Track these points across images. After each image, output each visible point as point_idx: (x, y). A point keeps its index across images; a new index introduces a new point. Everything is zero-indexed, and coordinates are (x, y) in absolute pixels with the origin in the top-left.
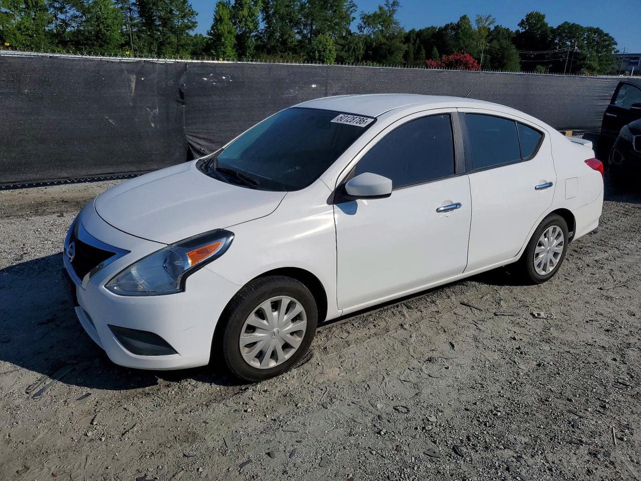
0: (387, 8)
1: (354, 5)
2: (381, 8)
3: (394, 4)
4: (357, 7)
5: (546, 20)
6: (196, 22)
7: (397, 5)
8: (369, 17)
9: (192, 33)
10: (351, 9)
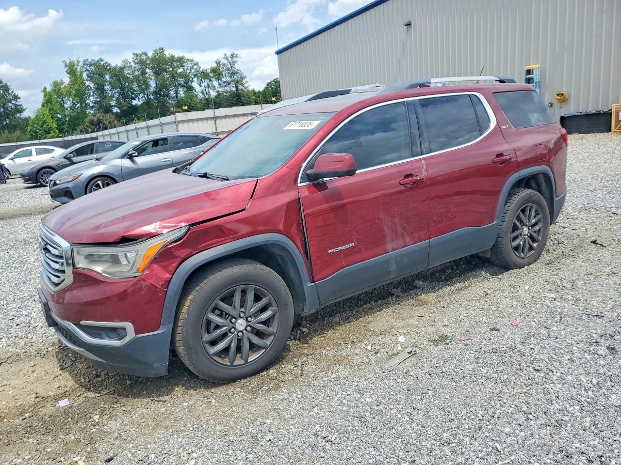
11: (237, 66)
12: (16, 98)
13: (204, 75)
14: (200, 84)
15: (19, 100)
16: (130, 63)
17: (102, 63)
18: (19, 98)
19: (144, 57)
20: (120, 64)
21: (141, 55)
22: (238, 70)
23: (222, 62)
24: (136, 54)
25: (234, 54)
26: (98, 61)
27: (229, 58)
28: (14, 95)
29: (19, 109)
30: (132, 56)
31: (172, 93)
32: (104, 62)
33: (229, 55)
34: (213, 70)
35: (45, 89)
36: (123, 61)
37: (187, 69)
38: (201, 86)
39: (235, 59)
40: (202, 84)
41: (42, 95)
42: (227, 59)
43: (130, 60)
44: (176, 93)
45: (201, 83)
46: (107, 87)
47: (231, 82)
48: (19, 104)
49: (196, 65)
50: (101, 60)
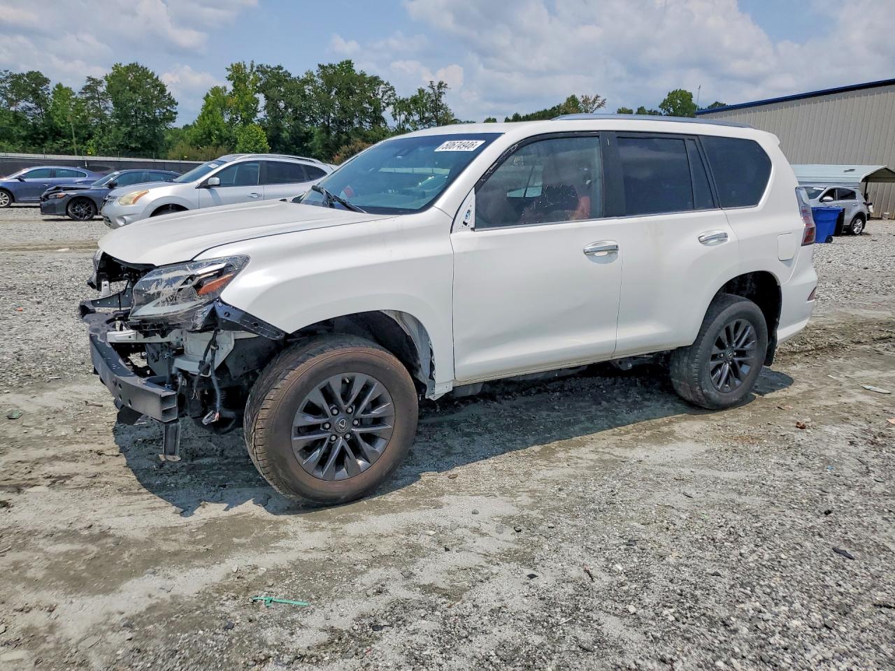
0: (431, 91)
1: (392, 89)
2: (421, 91)
3: (440, 85)
4: (394, 91)
5: (694, 101)
6: (176, 113)
7: (445, 87)
8: (402, 101)
9: (172, 125)
10: (389, 92)
11: (444, 100)
12: (172, 102)
13: (402, 106)
14: (394, 116)
15: (175, 106)
16: (315, 76)
17: (281, 71)
18: (177, 104)
19: (331, 71)
20: (302, 75)
21: (326, 67)
22: (443, 104)
23: (426, 92)
24: (321, 67)
25: (442, 83)
26: (276, 69)
27: (436, 88)
28: (169, 99)
29: (171, 118)
30: (317, 68)
31: (355, 121)
32: (283, 70)
33: (436, 84)
34: (415, 101)
35: (208, 96)
36: (307, 73)
37: (378, 94)
38: (395, 119)
39: (443, 90)
40: (398, 117)
41: (204, 102)
42: (432, 87)
43: (315, 74)
44: (361, 123)
45: (396, 114)
46: (282, 105)
47: (432, 118)
48: (174, 111)
49: (390, 90)
50: (280, 68)
